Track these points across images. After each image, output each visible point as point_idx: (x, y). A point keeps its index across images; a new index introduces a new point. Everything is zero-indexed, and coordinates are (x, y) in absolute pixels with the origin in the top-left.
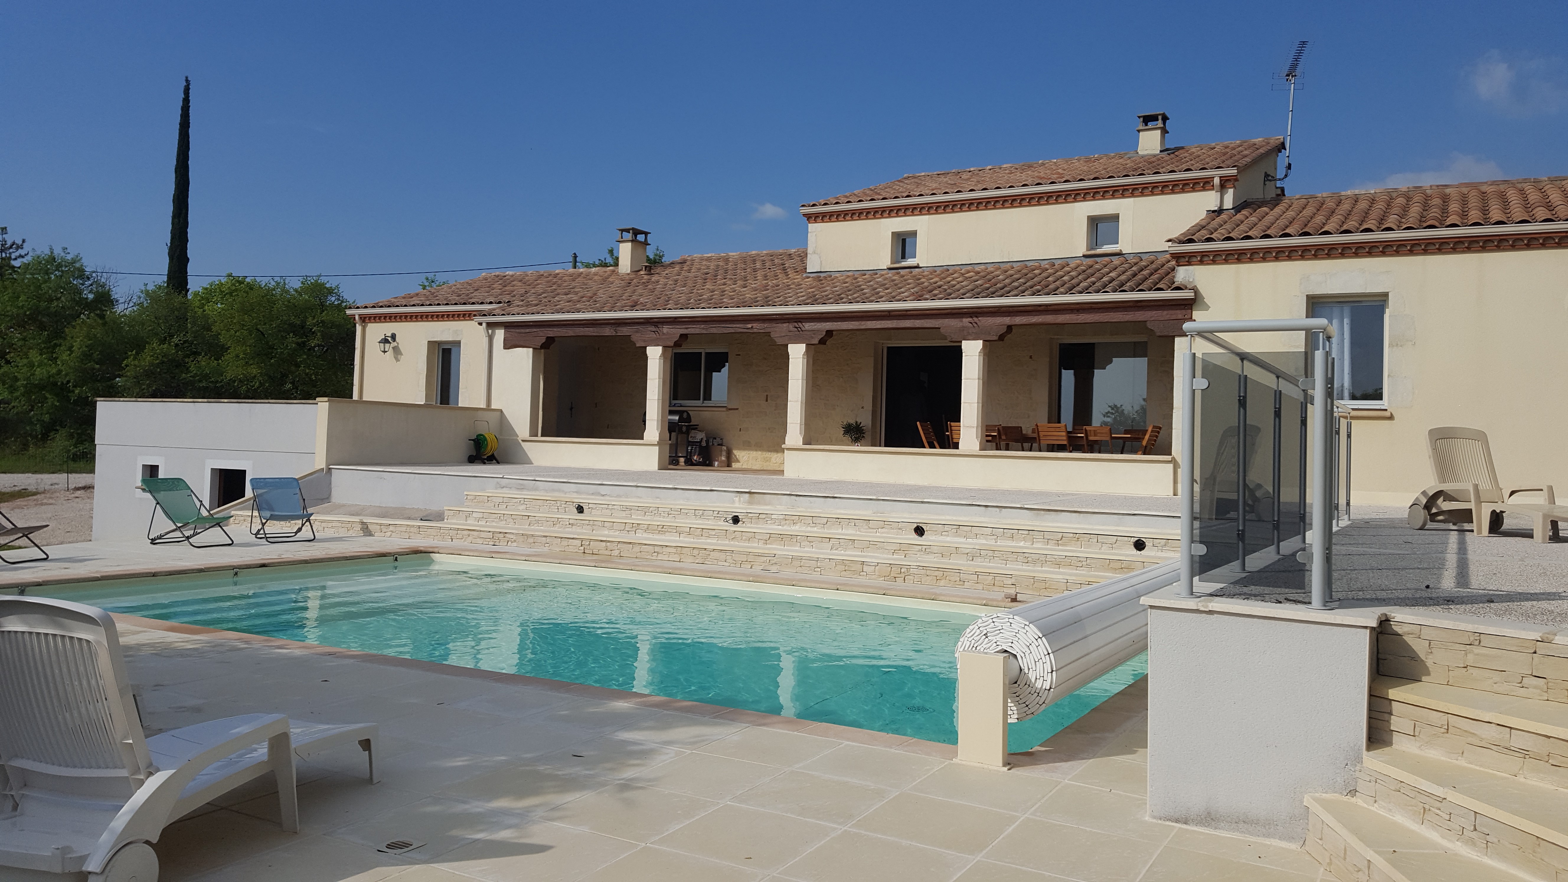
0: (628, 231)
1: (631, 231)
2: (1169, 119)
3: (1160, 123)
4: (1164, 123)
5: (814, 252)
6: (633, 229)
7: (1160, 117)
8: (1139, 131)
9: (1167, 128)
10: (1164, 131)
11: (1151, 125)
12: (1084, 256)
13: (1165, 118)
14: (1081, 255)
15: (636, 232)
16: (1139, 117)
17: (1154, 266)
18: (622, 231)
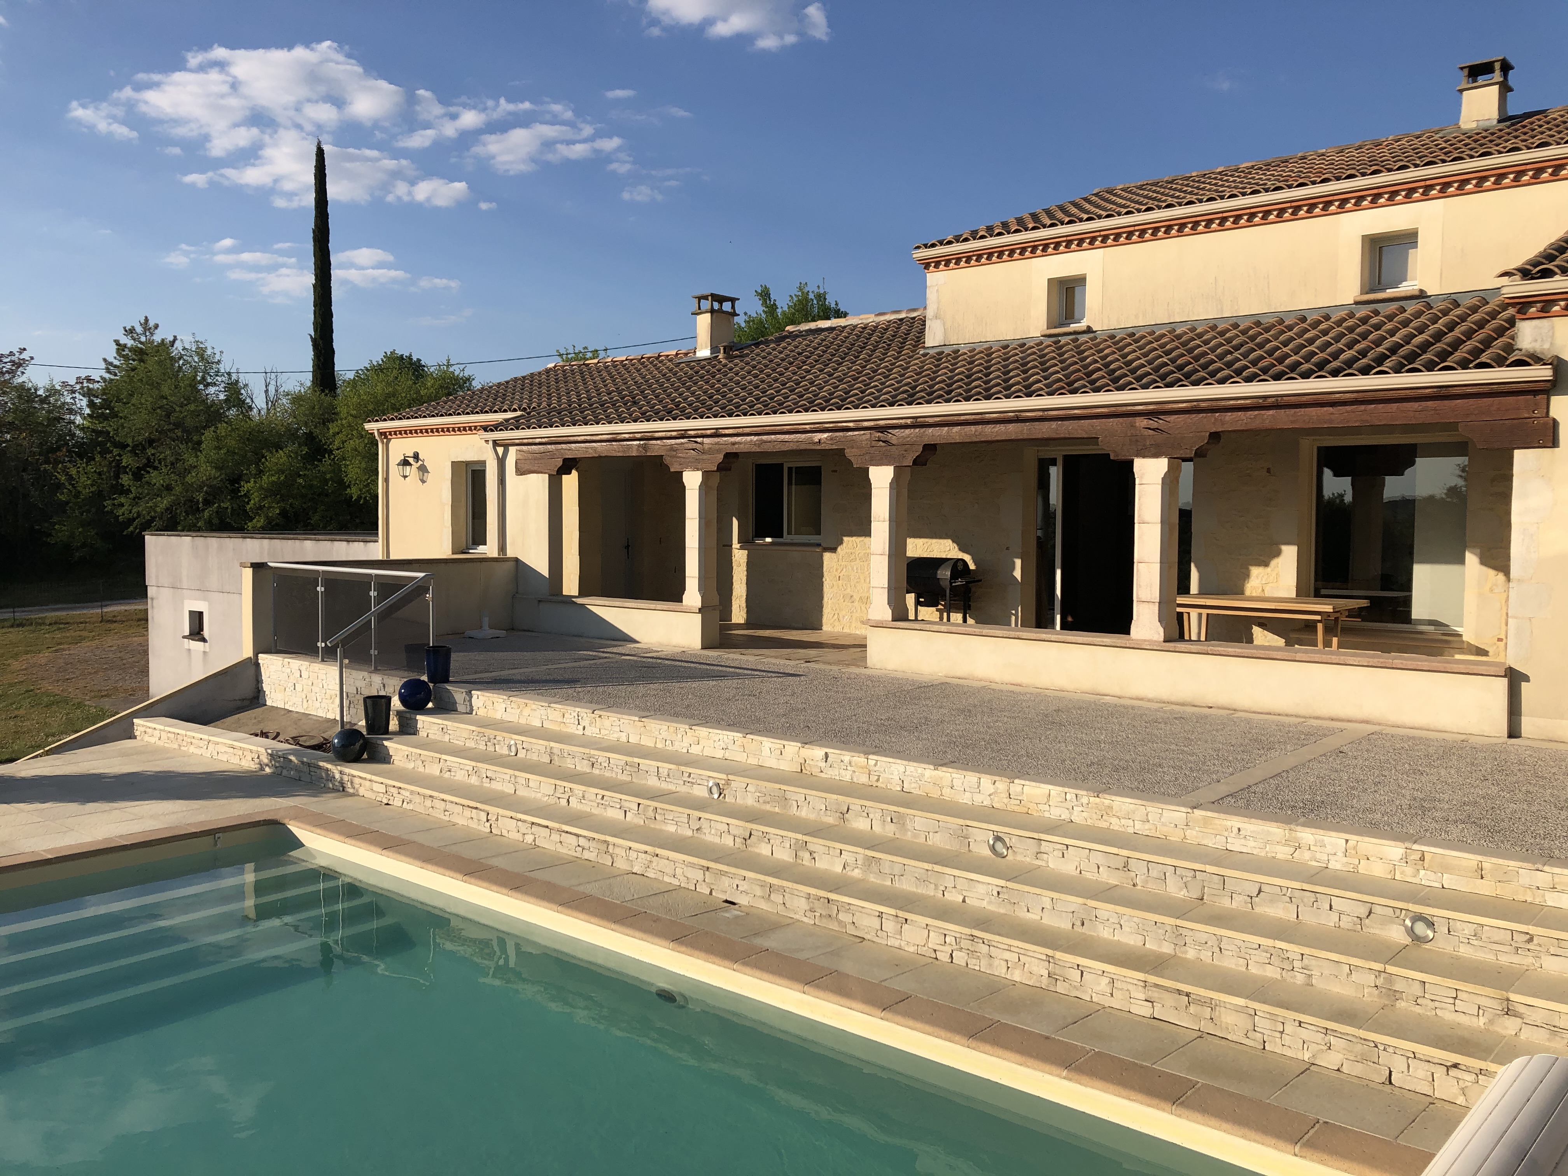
0: (705, 298)
1: (710, 298)
2: (1512, 68)
3: (1497, 76)
4: (1505, 75)
5: (936, 317)
6: (712, 295)
7: (1497, 66)
8: (1461, 91)
9: (1511, 82)
10: (1505, 88)
11: (1481, 80)
12: (1357, 303)
13: (1506, 67)
14: (1353, 302)
15: (721, 299)
16: (1462, 68)
17: (1476, 317)
18: (700, 298)
